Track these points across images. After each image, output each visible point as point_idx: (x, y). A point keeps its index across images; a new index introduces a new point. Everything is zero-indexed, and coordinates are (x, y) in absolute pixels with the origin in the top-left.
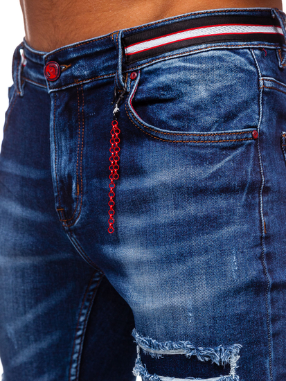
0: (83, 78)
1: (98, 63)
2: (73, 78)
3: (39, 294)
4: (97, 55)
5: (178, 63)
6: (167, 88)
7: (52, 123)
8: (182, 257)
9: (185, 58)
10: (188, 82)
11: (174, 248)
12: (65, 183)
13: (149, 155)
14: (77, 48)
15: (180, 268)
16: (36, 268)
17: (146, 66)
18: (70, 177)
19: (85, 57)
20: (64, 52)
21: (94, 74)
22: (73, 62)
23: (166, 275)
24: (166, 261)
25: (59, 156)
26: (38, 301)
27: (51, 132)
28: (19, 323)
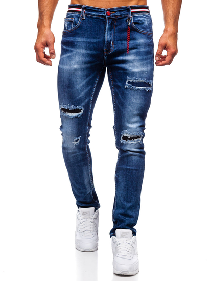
0: (118, 16)
1: (122, 13)
2: (115, 16)
3: (87, 76)
4: (122, 11)
5: (142, 16)
6: (140, 21)
7: (107, 27)
8: (146, 59)
9: (143, 15)
10: (145, 20)
11: (144, 57)
12: (109, 42)
13: (137, 36)
14: (117, 8)
15: (145, 62)
16: (87, 68)
17: (134, 15)
18: (111, 41)
19: (119, 11)
20: (113, 9)
21: (121, 15)
22: (116, 12)
23: (142, 63)
24: (142, 60)
25: (108, 35)
26: (87, 77)
27: (107, 29)
28: (81, 85)
